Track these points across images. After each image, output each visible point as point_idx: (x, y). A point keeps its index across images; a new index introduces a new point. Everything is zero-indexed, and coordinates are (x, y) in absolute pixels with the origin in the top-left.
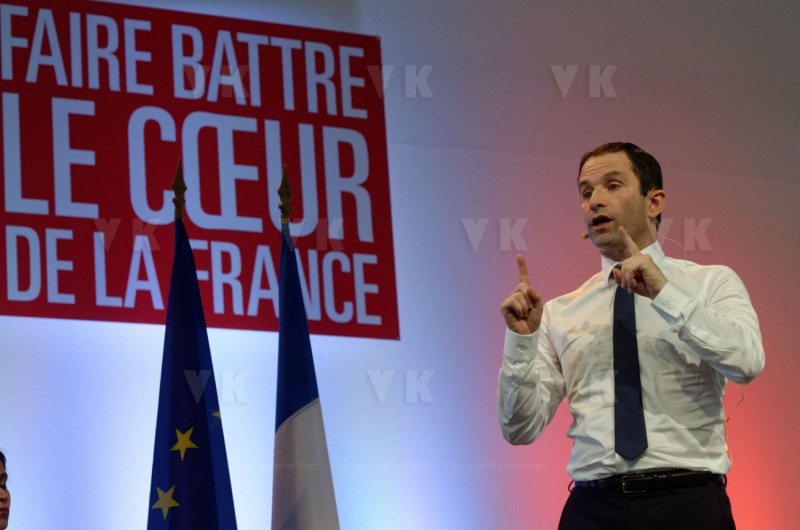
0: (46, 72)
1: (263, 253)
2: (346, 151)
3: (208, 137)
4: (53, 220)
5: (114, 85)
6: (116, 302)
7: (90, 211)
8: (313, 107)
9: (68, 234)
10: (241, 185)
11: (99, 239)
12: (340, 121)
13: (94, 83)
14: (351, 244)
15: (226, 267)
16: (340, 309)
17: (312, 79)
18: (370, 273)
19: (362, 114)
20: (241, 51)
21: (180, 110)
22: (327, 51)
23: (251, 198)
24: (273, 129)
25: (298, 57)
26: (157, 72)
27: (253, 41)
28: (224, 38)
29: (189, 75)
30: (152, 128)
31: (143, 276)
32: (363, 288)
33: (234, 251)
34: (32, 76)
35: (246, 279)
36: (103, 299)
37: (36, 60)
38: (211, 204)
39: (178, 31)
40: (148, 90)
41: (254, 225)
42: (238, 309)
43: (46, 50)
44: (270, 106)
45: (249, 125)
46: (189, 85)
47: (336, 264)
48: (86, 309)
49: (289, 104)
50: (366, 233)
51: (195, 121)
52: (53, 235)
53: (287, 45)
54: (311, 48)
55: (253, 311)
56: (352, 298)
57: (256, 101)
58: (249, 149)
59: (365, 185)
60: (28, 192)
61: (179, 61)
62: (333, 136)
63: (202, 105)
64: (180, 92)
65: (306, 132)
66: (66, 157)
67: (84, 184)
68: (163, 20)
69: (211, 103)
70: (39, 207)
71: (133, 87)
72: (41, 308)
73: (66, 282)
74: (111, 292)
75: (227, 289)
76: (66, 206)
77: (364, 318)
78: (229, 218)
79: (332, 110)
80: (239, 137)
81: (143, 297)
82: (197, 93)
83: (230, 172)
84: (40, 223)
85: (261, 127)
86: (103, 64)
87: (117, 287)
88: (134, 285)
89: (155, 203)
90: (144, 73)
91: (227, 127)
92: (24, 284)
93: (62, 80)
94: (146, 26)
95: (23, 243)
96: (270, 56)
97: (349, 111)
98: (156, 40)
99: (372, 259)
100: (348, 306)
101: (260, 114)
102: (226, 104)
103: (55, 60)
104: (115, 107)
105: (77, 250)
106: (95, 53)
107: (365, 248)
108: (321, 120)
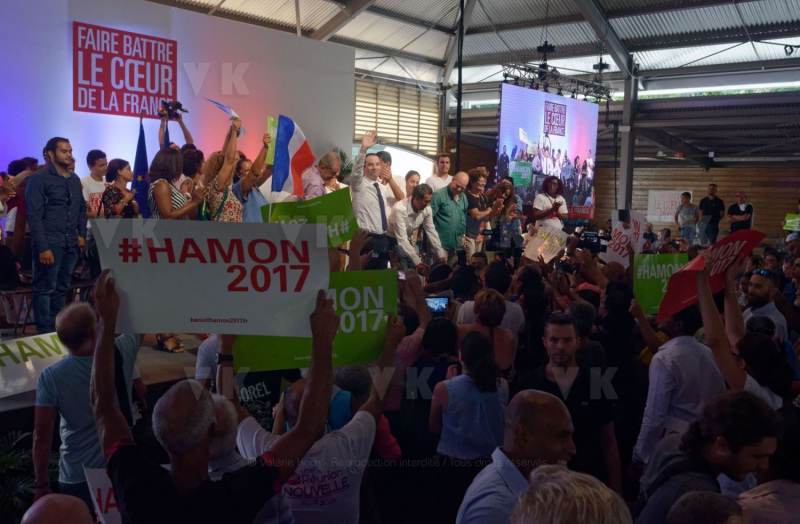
0: (90, 46)
1: (144, 97)
2: (166, 71)
3: (132, 66)
4: (91, 86)
5: (108, 50)
6: (106, 109)
7: (100, 84)
8: (159, 59)
9: (94, 90)
10: (140, 79)
11: (103, 92)
12: (166, 63)
13: (103, 50)
15: (135, 101)
17: (159, 52)
19: (171, 62)
20: (141, 43)
21: (125, 58)
22: (163, 44)
23: (142, 83)
24: (148, 65)
25: (156, 45)
26: (119, 48)
27: (145, 41)
28: (137, 39)
29: (128, 48)
30: (117, 63)
31: (113, 102)
33: (137, 97)
34: (86, 47)
35: (140, 104)
36: (103, 108)
37: (88, 42)
38: (132, 83)
39: (125, 37)
40: (117, 52)
41: (142, 90)
42: (137, 112)
43: (90, 40)
44: (148, 59)
45: (142, 63)
46: (128, 51)
48: (99, 110)
49: (153, 58)
50: (170, 93)
51: (129, 62)
52: (91, 90)
53: (153, 42)
54: (160, 43)
55: (141, 112)
57: (145, 57)
58: (142, 70)
59: (171, 81)
60: (84, 79)
61: (125, 45)
62: (164, 67)
63: (131, 57)
64: (125, 53)
65: (157, 66)
66: (95, 70)
67: (99, 77)
68: (122, 33)
69: (133, 57)
70: (87, 83)
71: (113, 51)
72: (87, 110)
73: (94, 103)
74: (105, 106)
75: (135, 107)
76: (94, 83)
78: (136, 88)
79: (164, 60)
80: (140, 66)
81: (113, 108)
82: (129, 54)
83: (137, 76)
84: (87, 87)
85: (145, 64)
86: (105, 45)
87: (107, 105)
88: (111, 104)
89: (118, 83)
90: (116, 48)
91: (137, 63)
92: (83, 103)
93: (94, 48)
94: (117, 35)
95: (83, 92)
96: (149, 45)
97: (168, 61)
98: (119, 39)
101: (146, 61)
102: (137, 57)
103: (93, 43)
104: (108, 57)
105: (97, 95)
106: (103, 42)
108: (161, 63)
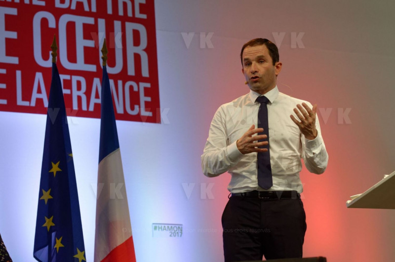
1: (97, 82)
2: (136, 34)
3: (71, 26)
5: (26, 1)
6: (26, 104)
7: (15, 60)
8: (121, 13)
9: (4, 71)
10: (86, 49)
11: (19, 74)
12: (134, 20)
14: (138, 78)
15: (79, 88)
16: (132, 108)
18: (147, 92)
19: (144, 16)
21: (58, 13)
24: (102, 23)
30: (44, 21)
31: (39, 91)
32: (143, 99)
33: (82, 80)
35: (88, 94)
36: (20, 102)
38: (72, 58)
40: (43, 3)
41: (92, 68)
42: (84, 108)
44: (101, 12)
45: (90, 21)
47: (131, 87)
48: (12, 107)
49: (110, 11)
50: (145, 73)
51: (65, 19)
55: (91, 108)
56: (139, 104)
57: (94, 9)
58: (90, 32)
59: (145, 50)
62: (130, 27)
63: (68, 11)
64: (58, 5)
65: (117, 24)
66: (3, 34)
67: (12, 47)
69: (73, 10)
71: (36, 2)
73: (3, 94)
74: (24, 99)
75: (79, 98)
76: (3, 58)
77: (144, 113)
78: (80, 65)
79: (130, 14)
80: (86, 26)
81: (39, 101)
82: (66, 5)
83: (81, 43)
85: (96, 22)
87: (27, 96)
88: (35, 95)
89: (46, 57)
91: (80, 21)
97: (138, 15)
99: (148, 85)
100: (136, 107)
101: (96, 16)
102: (80, 10)
104: (27, 11)
105: (8, 79)
107: (145, 80)
108: (125, 19)
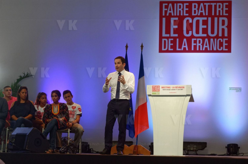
0: (170, 14)
1: (206, 40)
2: (223, 21)
3: (198, 22)
4: (170, 37)
5: (182, 14)
6: (180, 49)
7: (176, 35)
8: (218, 14)
9: (172, 39)
10: (203, 29)
11: (178, 40)
12: (223, 16)
13: (178, 14)
14: (223, 37)
15: (199, 43)
16: (220, 48)
17: (218, 9)
18: (226, 42)
19: (227, 14)
20: (205, 6)
21: (193, 18)
22: (221, 4)
23: (205, 31)
24: (210, 19)
25: (215, 6)
26: (189, 12)
27: (207, 4)
28: (202, 4)
29: (195, 11)
30: (188, 21)
31: (185, 45)
32: (224, 44)
33: (201, 40)
34: (168, 15)
35: (203, 45)
36: (178, 49)
37: (169, 12)
38: (197, 32)
39: (193, 4)
40: (187, 15)
41: (205, 35)
42: (201, 49)
43: (170, 10)
44: (210, 15)
45: (205, 19)
46: (195, 13)
47: (220, 41)
48: (175, 51)
49: (213, 14)
50: (226, 35)
51: (195, 19)
52: (170, 40)
53: (213, 4)
54: (218, 4)
55: (204, 49)
56: (223, 46)
57: (207, 14)
58: (205, 23)
59: (226, 27)
60: (166, 33)
61: (193, 9)
62: (221, 19)
63: (197, 16)
64: (193, 14)
65: (216, 19)
66: (173, 27)
67: (175, 31)
68: (191, 3)
69: (199, 16)
70: (168, 35)
71: (185, 14)
72: (168, 51)
73: (172, 47)
74: (179, 48)
75: (199, 46)
76: (172, 35)
77: (224, 49)
78: (201, 35)
79: (221, 14)
80: (203, 21)
81: (185, 48)
82: (196, 14)
83: (201, 27)
84: (168, 38)
85: (208, 19)
86: (180, 11)
87: (180, 47)
88: (183, 46)
89: (188, 33)
90: (187, 12)
91: (201, 19)
92: (165, 48)
93: (173, 15)
94: (188, 4)
95: (165, 41)
96: (210, 7)
97: (224, 14)
98: (190, 6)
99: (227, 39)
100: (222, 48)
101: (207, 17)
102: (201, 15)
103: (172, 12)
104: (181, 18)
105: (174, 42)
106: (178, 9)
107: (226, 38)
108: (219, 16)
